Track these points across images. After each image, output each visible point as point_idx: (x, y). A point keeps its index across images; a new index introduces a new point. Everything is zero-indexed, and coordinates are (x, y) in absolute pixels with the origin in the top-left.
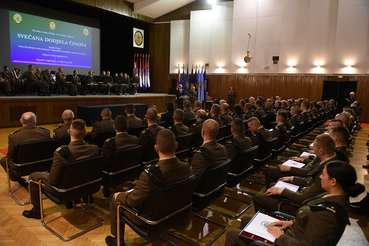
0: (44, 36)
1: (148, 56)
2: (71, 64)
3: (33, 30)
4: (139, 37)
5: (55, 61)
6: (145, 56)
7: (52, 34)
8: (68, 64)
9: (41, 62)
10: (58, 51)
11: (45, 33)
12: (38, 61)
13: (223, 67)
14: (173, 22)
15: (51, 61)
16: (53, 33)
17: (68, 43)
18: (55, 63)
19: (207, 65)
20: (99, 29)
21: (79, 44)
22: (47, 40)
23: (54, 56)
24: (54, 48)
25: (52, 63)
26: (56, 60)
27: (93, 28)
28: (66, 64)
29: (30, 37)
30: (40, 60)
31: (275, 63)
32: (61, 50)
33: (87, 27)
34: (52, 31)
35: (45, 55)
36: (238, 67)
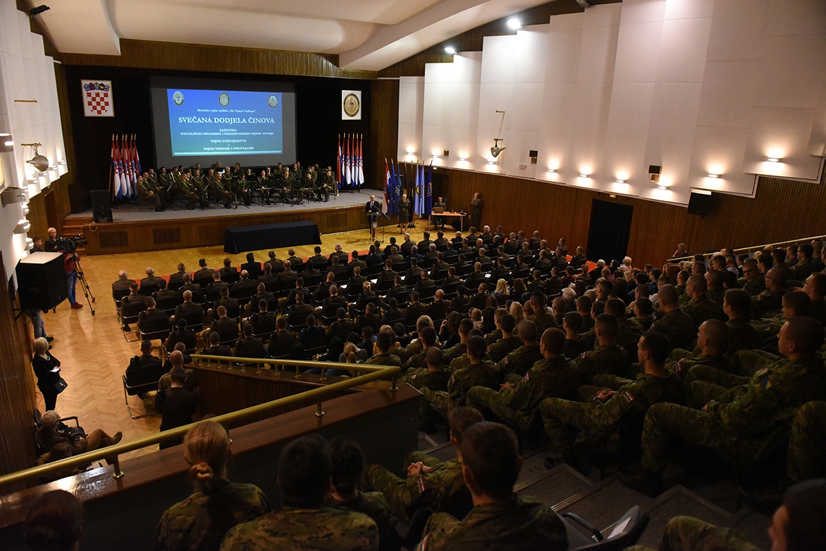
0: (212, 116)
1: (360, 136)
2: (252, 150)
3: (199, 110)
4: (353, 104)
5: (229, 149)
6: (355, 136)
7: (223, 111)
8: (247, 150)
9: (210, 151)
10: (232, 134)
11: (214, 111)
12: (206, 151)
13: (466, 160)
14: (402, 79)
15: (223, 149)
16: (225, 109)
17: (247, 121)
18: (229, 151)
19: (446, 153)
20: (294, 94)
21: (263, 121)
22: (217, 120)
23: (227, 141)
24: (227, 130)
25: (226, 151)
26: (230, 147)
27: (284, 93)
28: (244, 150)
29: (195, 120)
30: (208, 149)
31: (534, 161)
32: (238, 132)
33: (275, 93)
34: (224, 107)
35: (215, 141)
36: (486, 162)
